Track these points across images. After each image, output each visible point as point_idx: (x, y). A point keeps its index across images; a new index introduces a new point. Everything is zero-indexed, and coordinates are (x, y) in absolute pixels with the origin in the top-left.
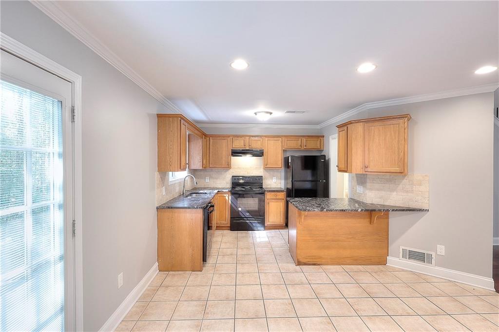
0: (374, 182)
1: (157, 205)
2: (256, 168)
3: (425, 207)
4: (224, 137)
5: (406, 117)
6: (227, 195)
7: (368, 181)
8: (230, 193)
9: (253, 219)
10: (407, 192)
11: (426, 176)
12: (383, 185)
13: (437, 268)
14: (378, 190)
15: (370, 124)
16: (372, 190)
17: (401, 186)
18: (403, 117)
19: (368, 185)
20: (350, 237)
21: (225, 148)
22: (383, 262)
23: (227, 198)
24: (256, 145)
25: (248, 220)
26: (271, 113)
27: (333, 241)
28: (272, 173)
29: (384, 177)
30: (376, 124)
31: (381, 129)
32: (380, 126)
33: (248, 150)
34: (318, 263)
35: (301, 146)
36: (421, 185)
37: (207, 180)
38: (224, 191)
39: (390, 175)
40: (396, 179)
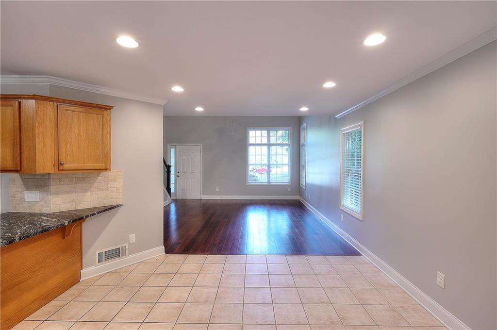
0: (62, 183)
3: (120, 202)
5: (110, 109)
7: (52, 182)
10: (102, 190)
11: (120, 171)
12: (74, 185)
14: (67, 192)
16: (58, 194)
17: (96, 184)
18: (107, 109)
19: (53, 188)
29: (75, 176)
36: (115, 181)
39: (83, 173)
40: (89, 178)
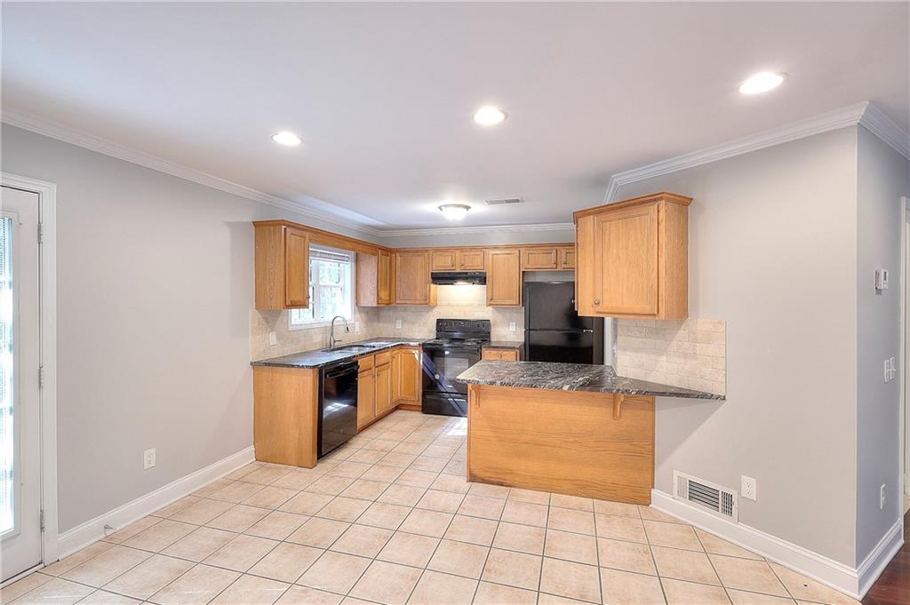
0: (630, 334)
1: (251, 359)
2: (480, 305)
3: (719, 391)
4: (417, 252)
5: (661, 199)
6: (417, 351)
7: (619, 331)
8: (421, 348)
9: (459, 395)
10: (686, 356)
11: (719, 323)
12: (645, 340)
13: (742, 526)
15: (603, 217)
16: (626, 350)
17: (674, 344)
18: (655, 200)
20: (571, 440)
21: (420, 271)
22: (645, 501)
23: (417, 357)
24: (473, 264)
25: (451, 397)
26: (468, 208)
27: (536, 444)
28: (507, 314)
29: (645, 325)
30: (612, 215)
31: (620, 225)
32: (619, 219)
33: (460, 273)
34: (508, 482)
35: (556, 263)
36: (709, 344)
37: (399, 326)
38: (412, 344)
40: (665, 329)
